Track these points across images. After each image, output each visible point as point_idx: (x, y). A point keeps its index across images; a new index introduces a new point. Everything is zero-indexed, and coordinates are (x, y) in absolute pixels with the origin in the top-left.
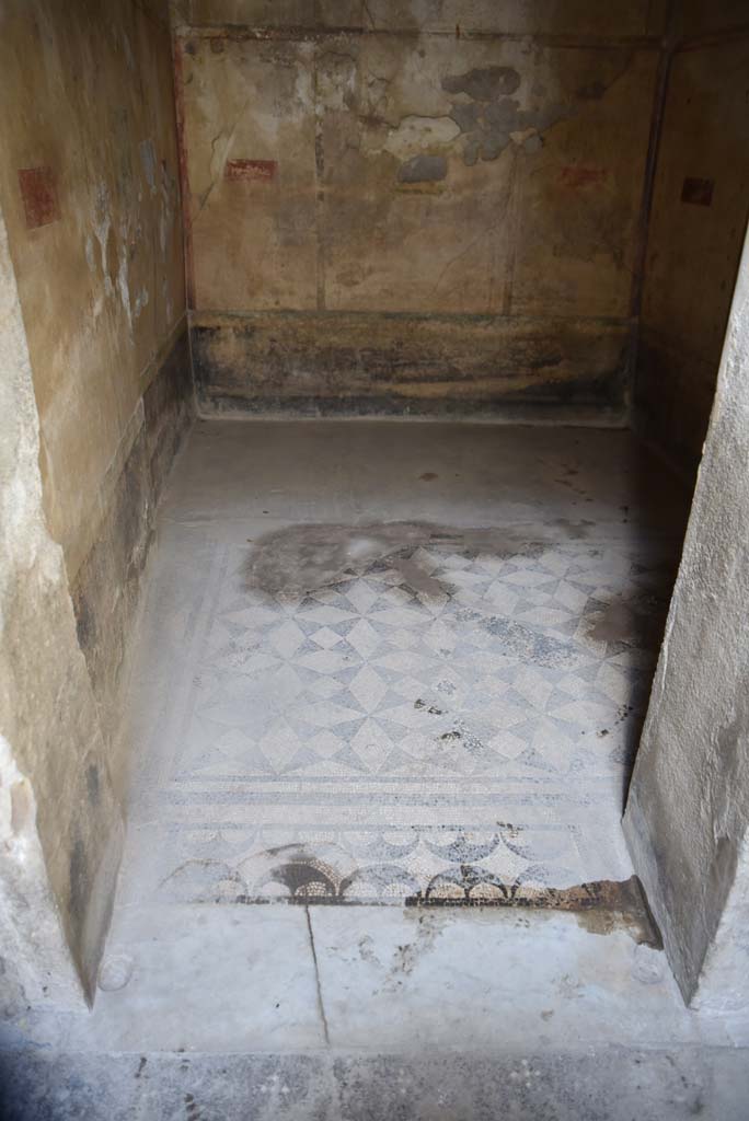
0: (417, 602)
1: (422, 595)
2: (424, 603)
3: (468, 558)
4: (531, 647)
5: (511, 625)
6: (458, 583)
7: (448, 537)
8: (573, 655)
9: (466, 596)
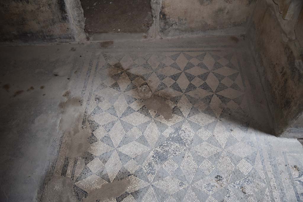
0: (136, 194)
1: (129, 189)
2: (137, 189)
3: (92, 159)
4: (177, 145)
5: (159, 150)
6: (118, 169)
7: (66, 166)
8: (183, 129)
9: (131, 167)
